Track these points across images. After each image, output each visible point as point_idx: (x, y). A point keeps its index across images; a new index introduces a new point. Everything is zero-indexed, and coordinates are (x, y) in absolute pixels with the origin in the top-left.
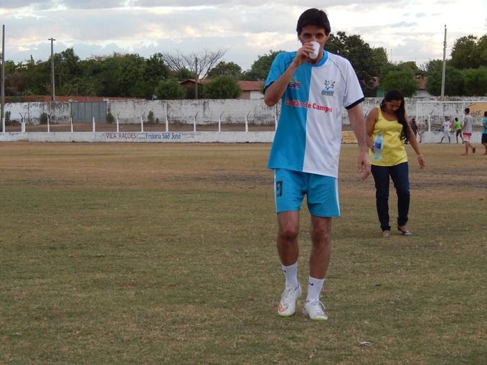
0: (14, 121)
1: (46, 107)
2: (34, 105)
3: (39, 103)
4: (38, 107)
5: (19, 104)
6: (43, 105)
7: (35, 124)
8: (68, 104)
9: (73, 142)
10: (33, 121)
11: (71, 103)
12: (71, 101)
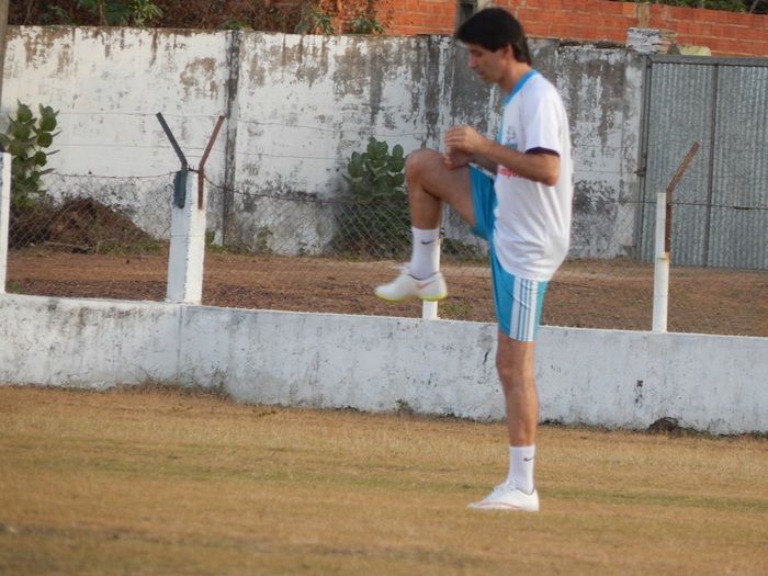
0: (85, 208)
1: (398, 89)
2: (286, 57)
3: (340, 45)
4: (326, 86)
5: (137, 41)
6: (378, 67)
7: (284, 246)
8: (614, 78)
9: (666, 427)
10: (268, 216)
11: (648, 62)
12: (642, 40)
